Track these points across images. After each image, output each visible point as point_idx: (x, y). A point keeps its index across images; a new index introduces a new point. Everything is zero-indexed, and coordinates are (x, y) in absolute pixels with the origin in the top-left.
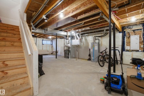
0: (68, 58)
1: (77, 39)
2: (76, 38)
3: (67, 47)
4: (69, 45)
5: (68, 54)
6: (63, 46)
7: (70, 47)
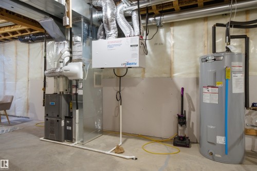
0: (69, 137)
1: (121, 34)
2: (113, 32)
3: (61, 80)
4: (76, 69)
5: (70, 117)
6: (39, 74)
7: (77, 81)
